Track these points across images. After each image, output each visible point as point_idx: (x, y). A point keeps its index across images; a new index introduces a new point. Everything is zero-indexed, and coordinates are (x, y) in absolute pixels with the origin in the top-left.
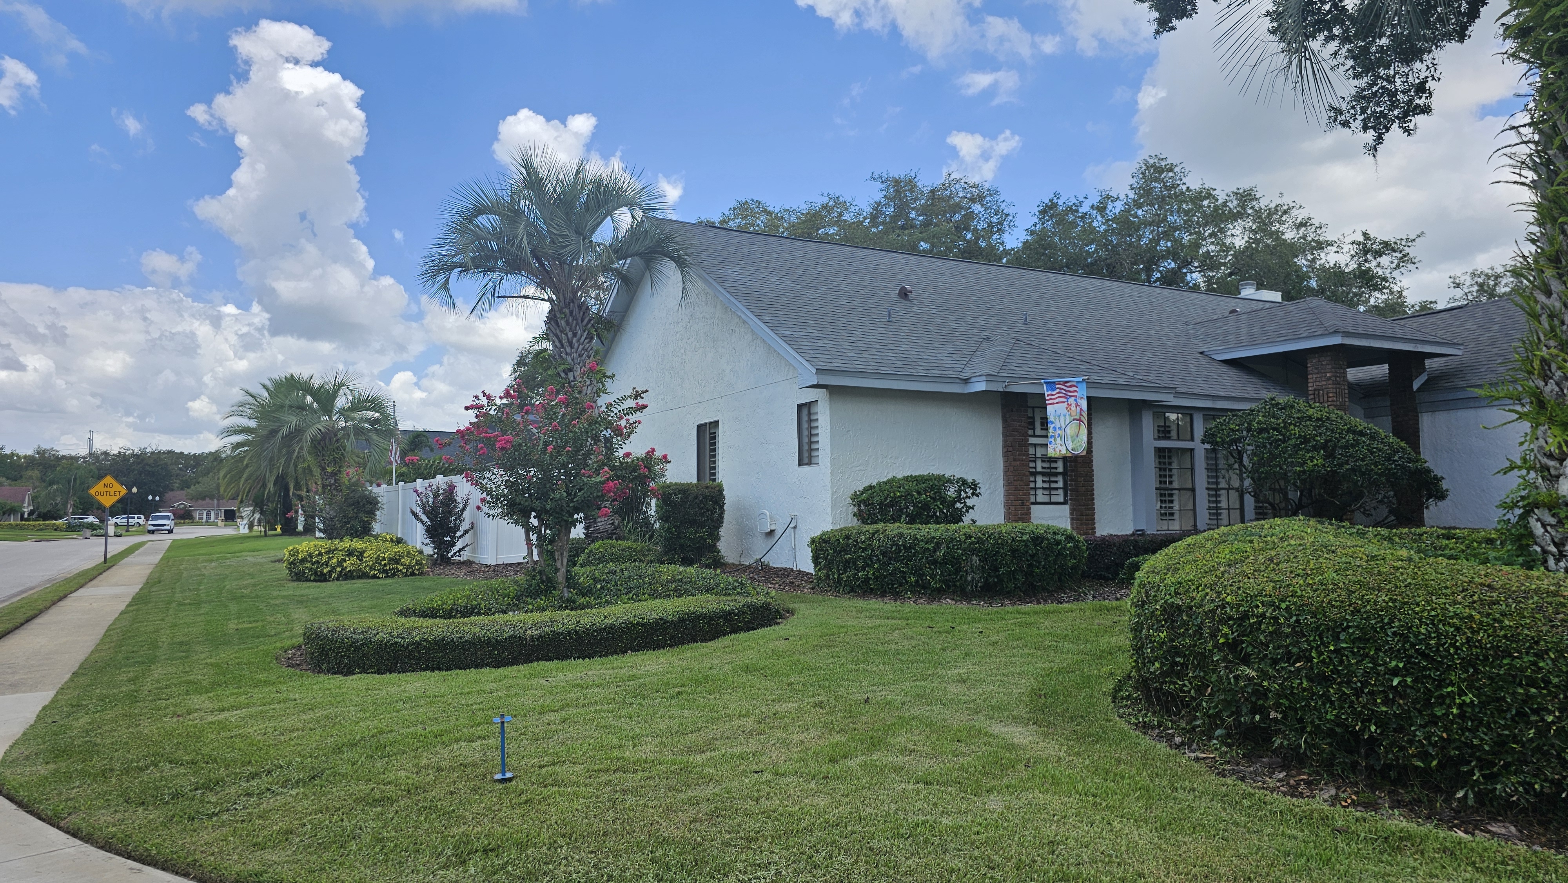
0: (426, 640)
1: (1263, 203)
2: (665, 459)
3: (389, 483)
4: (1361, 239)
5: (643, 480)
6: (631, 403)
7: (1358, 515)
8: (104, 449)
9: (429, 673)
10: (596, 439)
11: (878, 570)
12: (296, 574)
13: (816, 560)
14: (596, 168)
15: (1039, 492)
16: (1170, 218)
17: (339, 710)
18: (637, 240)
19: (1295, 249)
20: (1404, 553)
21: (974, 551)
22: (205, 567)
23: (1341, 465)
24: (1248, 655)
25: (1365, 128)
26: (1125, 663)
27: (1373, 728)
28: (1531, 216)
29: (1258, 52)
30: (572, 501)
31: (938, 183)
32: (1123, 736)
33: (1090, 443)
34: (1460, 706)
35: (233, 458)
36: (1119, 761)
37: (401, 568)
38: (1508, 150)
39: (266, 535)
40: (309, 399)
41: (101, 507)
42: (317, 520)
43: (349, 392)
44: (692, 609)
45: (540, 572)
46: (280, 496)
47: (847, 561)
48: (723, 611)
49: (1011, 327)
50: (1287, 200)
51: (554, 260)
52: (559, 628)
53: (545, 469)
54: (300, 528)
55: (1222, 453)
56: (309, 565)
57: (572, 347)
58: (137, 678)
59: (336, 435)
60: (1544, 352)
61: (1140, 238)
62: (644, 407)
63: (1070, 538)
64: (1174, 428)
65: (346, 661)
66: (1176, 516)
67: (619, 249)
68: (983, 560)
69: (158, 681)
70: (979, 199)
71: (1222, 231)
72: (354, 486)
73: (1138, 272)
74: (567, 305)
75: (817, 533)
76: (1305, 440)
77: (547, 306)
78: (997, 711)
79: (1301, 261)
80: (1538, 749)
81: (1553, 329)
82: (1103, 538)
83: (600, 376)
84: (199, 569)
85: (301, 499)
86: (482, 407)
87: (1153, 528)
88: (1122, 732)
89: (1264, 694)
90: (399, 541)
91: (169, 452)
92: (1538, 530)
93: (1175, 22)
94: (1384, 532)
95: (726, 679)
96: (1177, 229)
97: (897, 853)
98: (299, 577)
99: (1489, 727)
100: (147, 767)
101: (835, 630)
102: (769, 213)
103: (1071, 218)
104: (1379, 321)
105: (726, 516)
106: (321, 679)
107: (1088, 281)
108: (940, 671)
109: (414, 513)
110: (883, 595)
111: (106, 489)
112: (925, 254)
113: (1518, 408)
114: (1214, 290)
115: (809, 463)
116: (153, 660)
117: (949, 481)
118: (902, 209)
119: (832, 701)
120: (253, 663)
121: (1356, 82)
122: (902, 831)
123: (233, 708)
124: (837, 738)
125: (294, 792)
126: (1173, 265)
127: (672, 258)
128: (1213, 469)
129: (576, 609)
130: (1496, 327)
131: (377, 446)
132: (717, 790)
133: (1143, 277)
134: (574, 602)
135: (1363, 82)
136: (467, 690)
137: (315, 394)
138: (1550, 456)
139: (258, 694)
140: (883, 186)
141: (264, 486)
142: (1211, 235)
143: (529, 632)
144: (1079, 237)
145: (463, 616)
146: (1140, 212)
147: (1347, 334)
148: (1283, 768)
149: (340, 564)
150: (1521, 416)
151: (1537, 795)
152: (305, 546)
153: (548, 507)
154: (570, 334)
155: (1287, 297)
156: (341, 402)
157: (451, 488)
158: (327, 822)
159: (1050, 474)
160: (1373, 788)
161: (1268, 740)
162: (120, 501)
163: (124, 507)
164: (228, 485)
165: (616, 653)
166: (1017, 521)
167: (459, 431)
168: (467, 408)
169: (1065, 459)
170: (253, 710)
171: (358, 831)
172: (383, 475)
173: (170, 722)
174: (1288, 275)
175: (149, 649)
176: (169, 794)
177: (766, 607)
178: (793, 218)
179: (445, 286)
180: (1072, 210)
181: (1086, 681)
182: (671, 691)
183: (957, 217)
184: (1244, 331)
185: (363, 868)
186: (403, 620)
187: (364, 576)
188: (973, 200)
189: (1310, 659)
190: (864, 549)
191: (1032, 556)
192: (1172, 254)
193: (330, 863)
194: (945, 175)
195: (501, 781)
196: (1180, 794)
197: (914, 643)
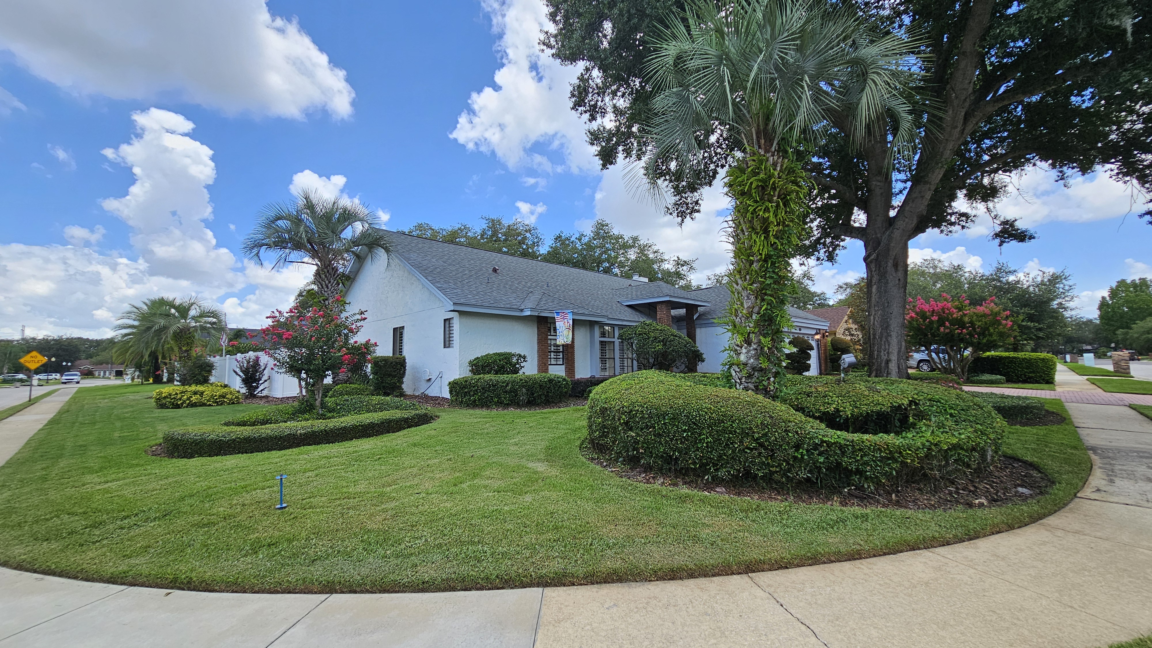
0: (239, 438)
1: (642, 242)
2: (376, 344)
3: (221, 356)
4: (677, 259)
5: (364, 355)
6: (359, 317)
7: (675, 369)
8: (32, 336)
9: (240, 455)
10: (340, 334)
11: (480, 396)
12: (160, 405)
13: (451, 392)
14: (346, 202)
15: (552, 360)
16: (606, 245)
17: (184, 477)
18: (365, 238)
19: (653, 262)
20: (688, 383)
21: (523, 386)
22: (100, 403)
23: (668, 349)
24: (632, 427)
25: (678, 216)
26: (585, 432)
27: (677, 454)
28: (732, 255)
29: (639, 182)
30: (325, 365)
31: (511, 223)
32: (583, 464)
33: (573, 338)
34: (707, 443)
35: (122, 341)
36: (581, 475)
37: (226, 400)
38: (724, 230)
39: (142, 384)
40: (173, 311)
41: (28, 370)
42: (175, 375)
43: (197, 307)
44: (388, 417)
45: (306, 401)
46: (152, 362)
47: (466, 392)
48: (403, 418)
49: (541, 287)
50: (650, 242)
51: (320, 245)
52: (315, 429)
53: (310, 349)
54: (165, 380)
55: (625, 343)
56: (169, 400)
57: (328, 288)
58: (48, 467)
59: (189, 330)
60: (736, 306)
61: (595, 252)
62: (365, 319)
63: (564, 380)
64: (607, 332)
65: (189, 451)
66: (607, 370)
67: (355, 242)
68: (528, 390)
69: (63, 468)
70: (529, 231)
71: (626, 252)
72: (198, 358)
73: (594, 267)
74: (326, 268)
75: (452, 380)
76: (656, 338)
77: (315, 268)
78: (531, 457)
79: (655, 266)
80: (733, 458)
81: (739, 298)
82: (578, 380)
83: (343, 303)
84: (96, 404)
85: (166, 364)
86: (276, 317)
87: (598, 375)
88: (583, 462)
89: (637, 443)
90: (226, 386)
91: (79, 338)
92: (734, 374)
93: (608, 166)
94: (682, 375)
95: (404, 450)
96: (610, 250)
97: (483, 525)
98: (163, 406)
99: (716, 451)
100: (52, 518)
101: (459, 425)
102: (433, 230)
103: (567, 242)
104: (683, 292)
105: (407, 372)
106: (173, 462)
107: (574, 269)
108: (506, 441)
109: (235, 372)
110: (482, 408)
111: (32, 359)
112: (505, 253)
113: (727, 327)
114: (623, 276)
115: (449, 347)
116: (61, 456)
117: (513, 355)
118: (495, 233)
119: (456, 457)
120: (128, 455)
121: (674, 198)
122: (486, 515)
123: (114, 480)
124: (458, 474)
125: (152, 524)
126: (608, 265)
127: (382, 247)
128: (622, 350)
129: (326, 419)
130: (722, 296)
131: (214, 336)
132: (397, 504)
133: (596, 269)
134: (325, 416)
135: (678, 197)
136: (262, 463)
137: (177, 308)
138: (738, 346)
139: (131, 472)
140: (487, 222)
141: (142, 357)
142: (622, 254)
143: (299, 432)
144: (570, 251)
145: (262, 425)
146: (595, 242)
147: (671, 296)
148: (645, 472)
149: (188, 399)
150: (728, 330)
151: (732, 475)
152: (166, 389)
153: (311, 368)
154: (327, 282)
155: (650, 280)
156: (192, 313)
157: (258, 358)
158: (173, 539)
159: (557, 352)
160: (676, 477)
161: (639, 461)
162: (43, 366)
163: (45, 369)
164: (118, 357)
165: (347, 440)
166: (542, 372)
167: (262, 330)
168: (267, 318)
169: (563, 345)
170: (127, 481)
171: (193, 542)
172: (218, 351)
173: (70, 491)
174: (651, 272)
175: (58, 450)
176: (66, 533)
177: (426, 415)
178: (444, 233)
179: (257, 254)
180: (567, 239)
181: (569, 442)
182: (375, 458)
183: (519, 238)
184: (634, 293)
185: (194, 562)
186: (225, 428)
187: (204, 405)
188: (526, 231)
189: (654, 427)
190: (474, 387)
191: (549, 388)
192: (608, 260)
193: (173, 561)
194: (514, 219)
195: (280, 509)
196: (605, 487)
197: (495, 428)
